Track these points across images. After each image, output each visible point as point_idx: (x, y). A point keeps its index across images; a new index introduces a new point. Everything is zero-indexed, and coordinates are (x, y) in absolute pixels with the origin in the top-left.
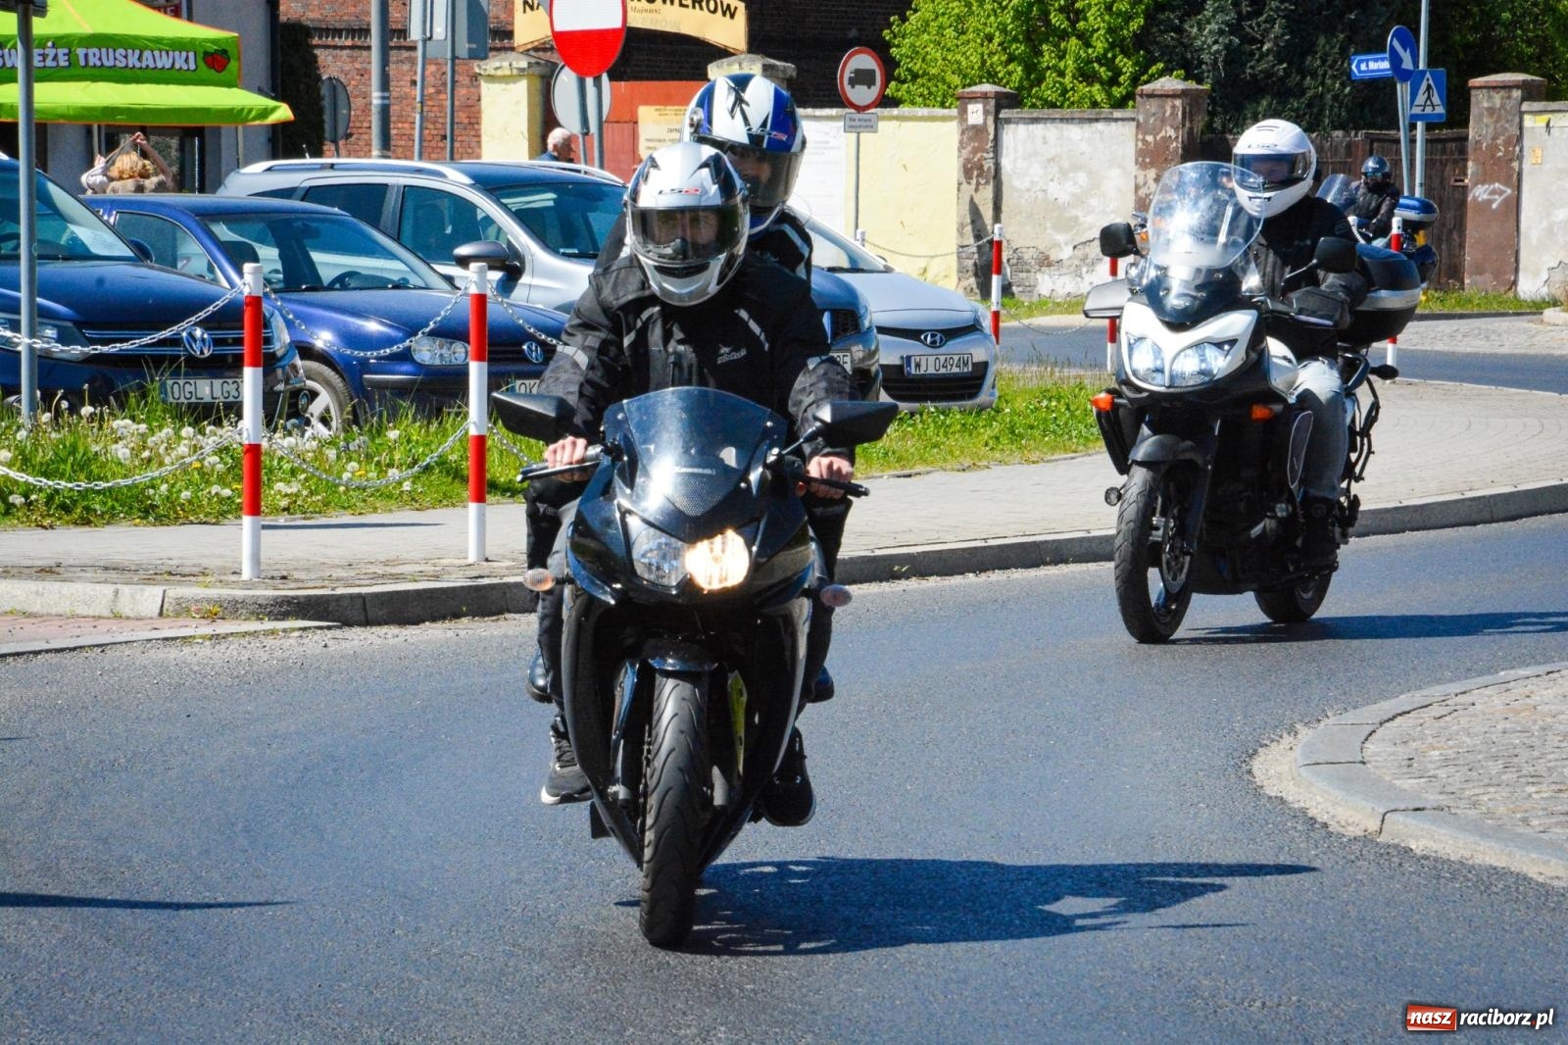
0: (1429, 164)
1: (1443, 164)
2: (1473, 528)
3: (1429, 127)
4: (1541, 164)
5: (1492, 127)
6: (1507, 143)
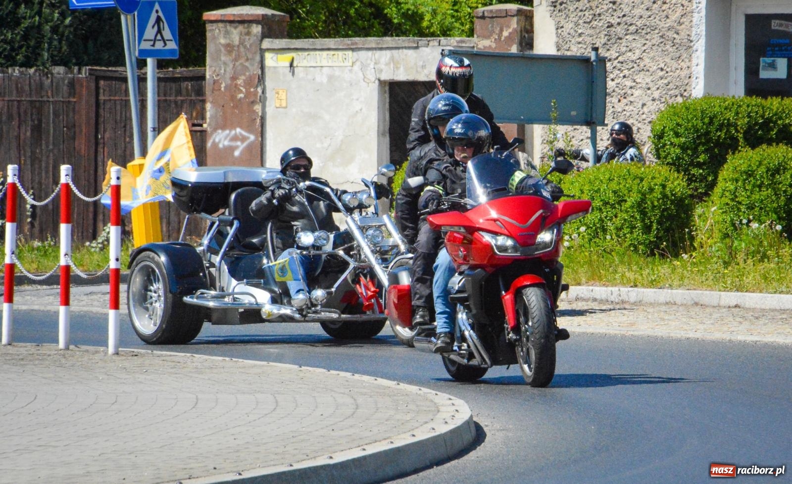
1: (179, 105)
3: (161, 64)
4: (286, 107)
5: (231, 66)
6: (248, 83)
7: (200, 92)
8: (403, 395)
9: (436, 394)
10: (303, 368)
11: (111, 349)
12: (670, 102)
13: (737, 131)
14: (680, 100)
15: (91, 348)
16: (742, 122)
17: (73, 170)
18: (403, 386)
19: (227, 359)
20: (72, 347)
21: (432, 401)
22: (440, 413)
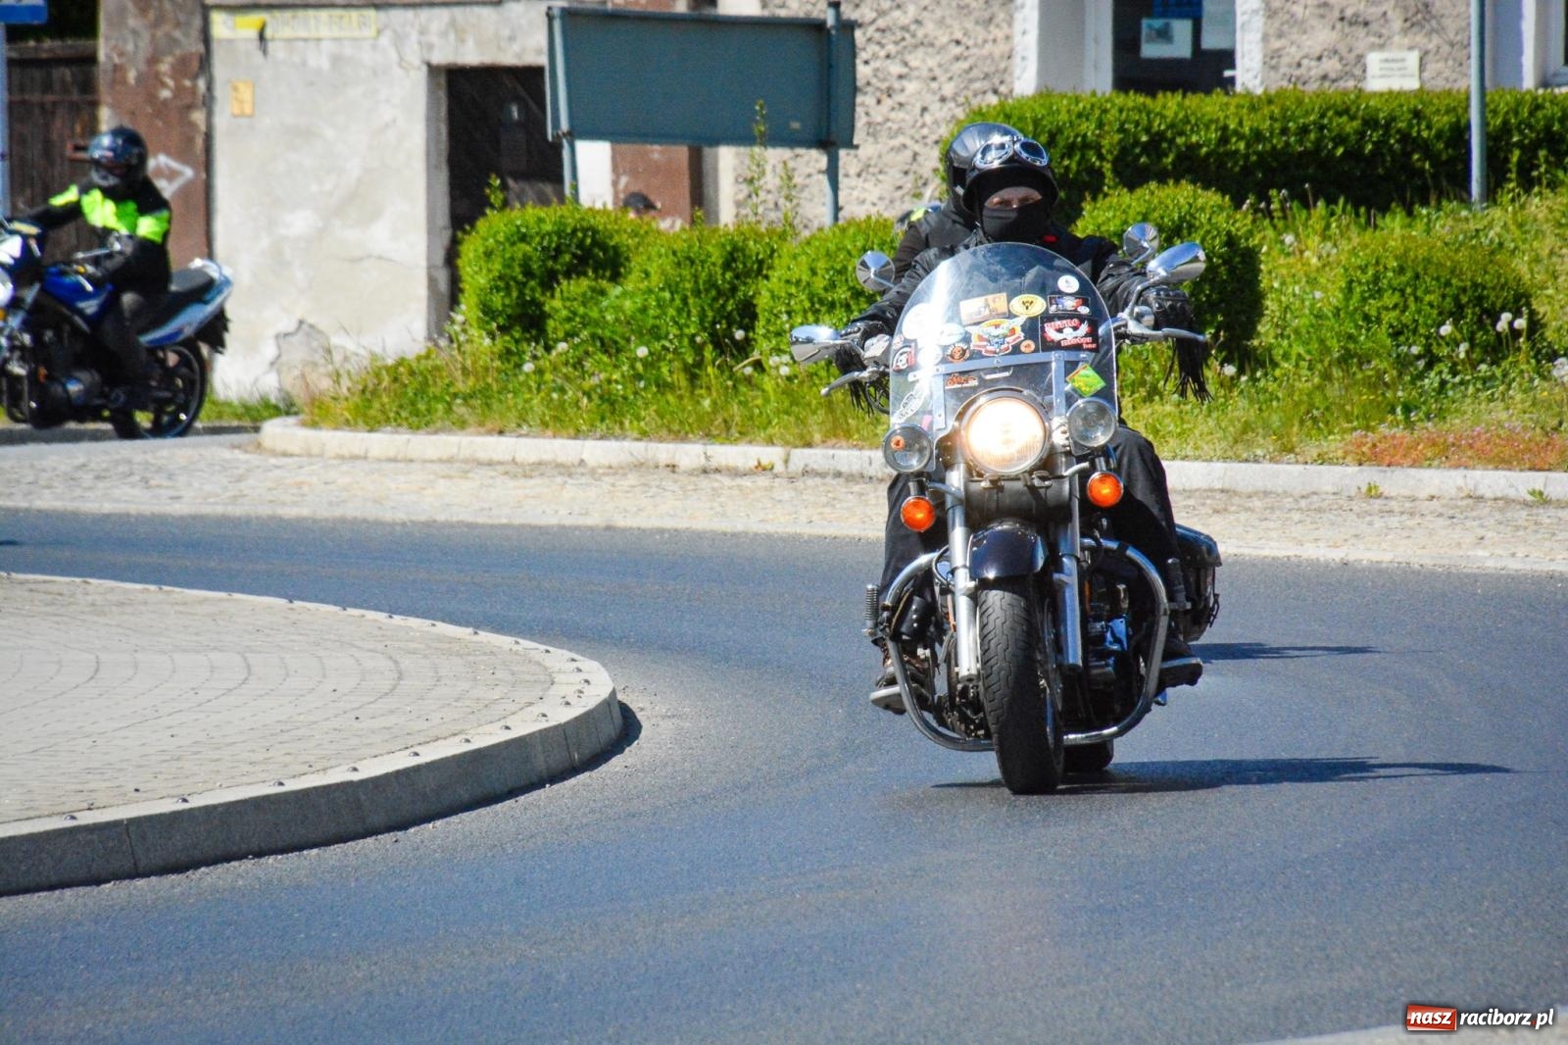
0: (17, 112)
1: (49, 113)
3: (13, 34)
4: (251, 116)
5: (147, 37)
6: (180, 71)
7: (87, 86)
8: (485, 654)
9: (547, 651)
10: (297, 604)
12: (975, 102)
13: (1101, 157)
14: (993, 100)
16: (1110, 141)
18: (485, 636)
19: (153, 587)
21: (538, 664)
22: (554, 687)
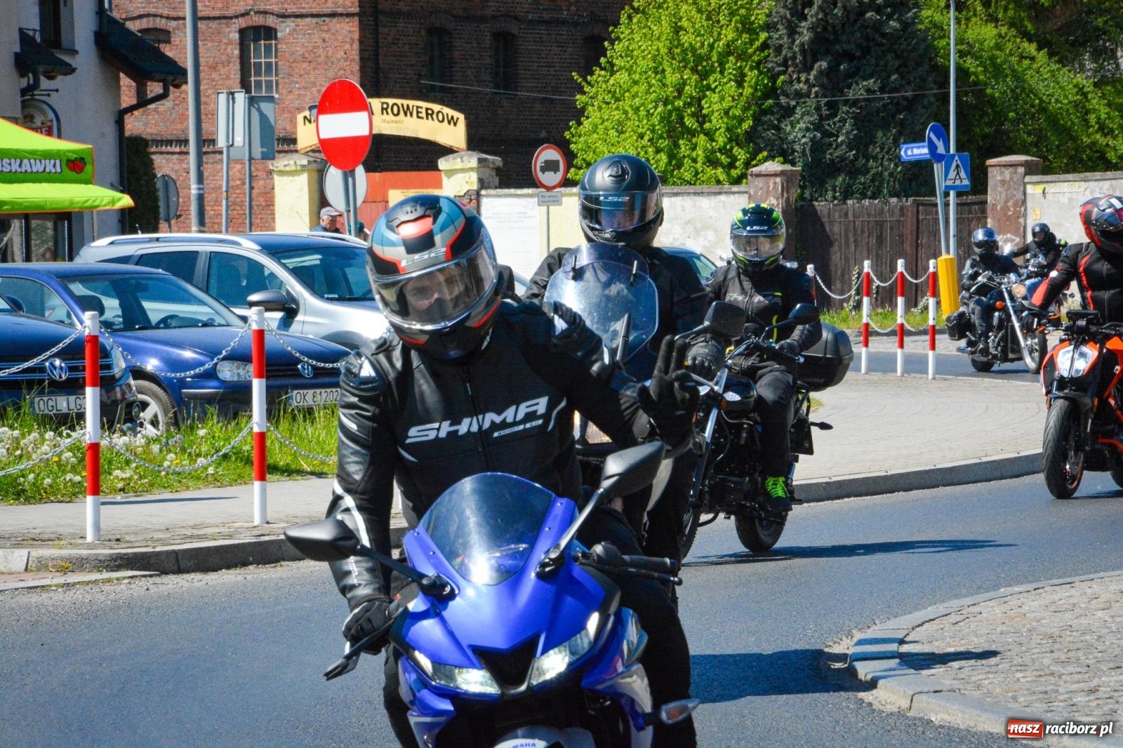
0: (959, 221)
1: (970, 221)
2: (987, 483)
3: (959, 195)
5: (1004, 194)
6: (1015, 205)
7: (984, 211)
11: (930, 376)
15: (918, 375)
17: (906, 263)
20: (906, 375)
